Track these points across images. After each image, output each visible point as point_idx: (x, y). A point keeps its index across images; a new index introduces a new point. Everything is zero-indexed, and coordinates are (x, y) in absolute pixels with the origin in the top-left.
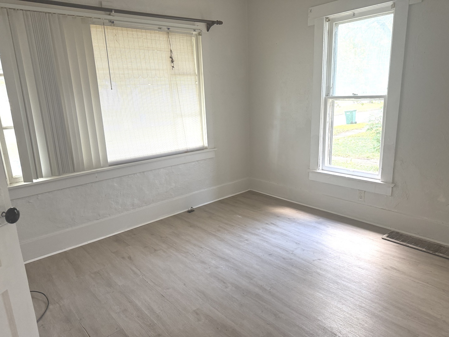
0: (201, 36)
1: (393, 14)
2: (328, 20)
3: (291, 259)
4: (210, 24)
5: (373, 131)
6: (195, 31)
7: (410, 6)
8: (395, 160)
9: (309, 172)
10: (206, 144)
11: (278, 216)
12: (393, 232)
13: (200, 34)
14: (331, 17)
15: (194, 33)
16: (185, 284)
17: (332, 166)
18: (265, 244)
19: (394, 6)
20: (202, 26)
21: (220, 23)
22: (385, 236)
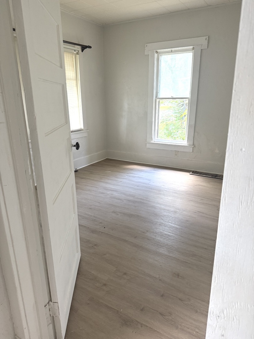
0: (78, 55)
1: (192, 53)
2: (157, 52)
3: (149, 187)
4: (84, 48)
5: (164, 123)
6: (75, 51)
7: (201, 49)
8: (194, 133)
9: (146, 143)
10: (83, 128)
11: (132, 169)
12: (194, 171)
13: (77, 54)
14: (159, 51)
15: (75, 52)
16: (99, 203)
17: (159, 139)
18: (132, 182)
19: (193, 48)
20: (79, 48)
21: (90, 47)
22: (191, 173)
